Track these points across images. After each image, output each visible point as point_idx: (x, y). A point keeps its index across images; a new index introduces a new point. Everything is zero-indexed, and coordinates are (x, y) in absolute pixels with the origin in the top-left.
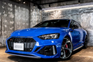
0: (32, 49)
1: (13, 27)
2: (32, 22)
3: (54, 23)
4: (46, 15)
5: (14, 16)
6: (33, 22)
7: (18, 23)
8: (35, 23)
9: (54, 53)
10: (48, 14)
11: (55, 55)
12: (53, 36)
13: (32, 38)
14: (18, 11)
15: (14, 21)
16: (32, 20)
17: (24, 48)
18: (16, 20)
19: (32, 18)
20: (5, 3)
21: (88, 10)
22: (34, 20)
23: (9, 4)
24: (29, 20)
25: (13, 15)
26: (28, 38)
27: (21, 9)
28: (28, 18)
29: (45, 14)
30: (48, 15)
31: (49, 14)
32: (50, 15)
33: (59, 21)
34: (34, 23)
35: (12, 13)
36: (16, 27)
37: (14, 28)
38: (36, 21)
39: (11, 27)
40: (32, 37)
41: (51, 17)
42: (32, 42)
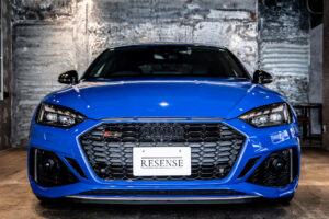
0: (228, 167)
4: (31, 17)
10: (44, 13)
17: (193, 167)
21: (220, 12)
29: (27, 8)
30: (42, 18)
31: (49, 9)
32: (53, 15)
33: (189, 52)
41: (59, 23)
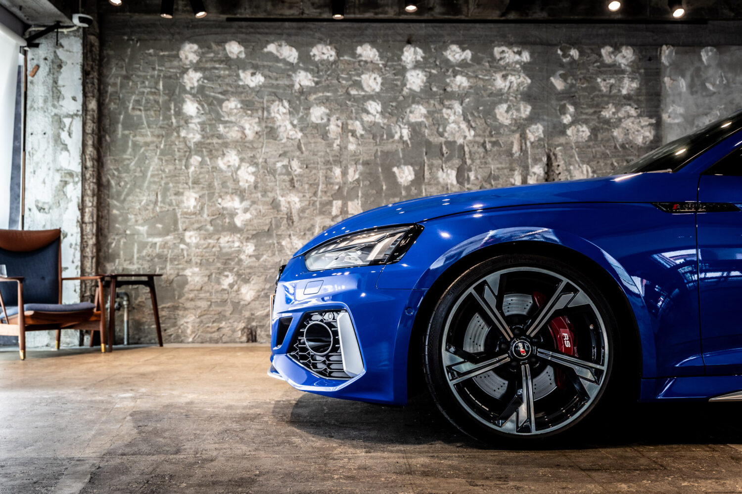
5: (658, 125)
14: (691, 86)
20: (574, 53)
23: (605, 51)
25: (645, 121)
27: (720, 65)
35: (633, 112)
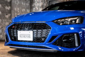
0: (45, 38)
1: (9, 15)
2: (34, 8)
3: (70, 5)
6: (36, 7)
7: (15, 9)
8: (39, 9)
9: (77, 45)
11: (77, 47)
12: (74, 20)
13: (44, 24)
15: (11, 6)
16: (35, 6)
17: (34, 38)
18: (13, 5)
19: (35, 2)
22: (38, 4)
24: (31, 5)
26: (38, 24)
28: (29, 2)
34: (37, 9)
36: (13, 14)
37: (11, 15)
38: (41, 6)
39: (6, 15)
40: (44, 22)
42: (44, 29)
